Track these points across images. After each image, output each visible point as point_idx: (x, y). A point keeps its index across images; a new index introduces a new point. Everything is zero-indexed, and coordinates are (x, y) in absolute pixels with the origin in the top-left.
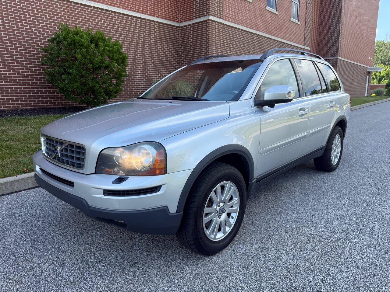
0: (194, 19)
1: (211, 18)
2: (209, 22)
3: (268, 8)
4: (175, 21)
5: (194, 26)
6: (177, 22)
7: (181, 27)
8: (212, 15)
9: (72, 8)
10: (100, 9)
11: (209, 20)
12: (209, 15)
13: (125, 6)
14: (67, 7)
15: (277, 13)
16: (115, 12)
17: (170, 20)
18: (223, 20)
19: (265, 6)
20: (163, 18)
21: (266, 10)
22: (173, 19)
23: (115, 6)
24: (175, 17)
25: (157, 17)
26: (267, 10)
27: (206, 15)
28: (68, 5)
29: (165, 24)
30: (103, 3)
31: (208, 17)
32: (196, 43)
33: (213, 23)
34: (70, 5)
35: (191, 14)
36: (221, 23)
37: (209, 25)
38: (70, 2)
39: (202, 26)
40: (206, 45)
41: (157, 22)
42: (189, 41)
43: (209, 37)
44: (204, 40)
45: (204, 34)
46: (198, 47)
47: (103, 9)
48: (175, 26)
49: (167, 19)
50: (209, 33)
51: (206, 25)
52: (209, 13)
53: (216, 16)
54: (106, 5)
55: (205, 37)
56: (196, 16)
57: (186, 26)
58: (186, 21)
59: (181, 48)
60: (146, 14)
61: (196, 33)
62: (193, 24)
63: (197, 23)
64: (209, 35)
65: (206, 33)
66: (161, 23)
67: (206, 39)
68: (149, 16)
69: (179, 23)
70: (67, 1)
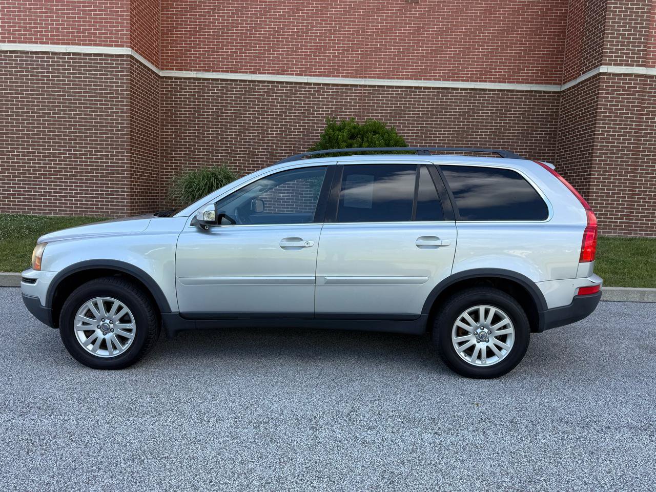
0: (580, 75)
1: (603, 69)
2: (600, 78)
4: (551, 84)
5: (579, 88)
6: (555, 84)
7: (564, 91)
8: (610, 64)
9: (366, 93)
10: (407, 87)
11: (600, 74)
12: (601, 65)
14: (359, 93)
16: (430, 88)
17: (541, 83)
18: (645, 68)
22: (547, 80)
23: (430, 80)
24: (551, 77)
25: (509, 82)
27: (597, 66)
28: (361, 90)
29: (527, 91)
30: (412, 79)
31: (599, 69)
32: (579, 118)
33: (610, 79)
34: (364, 90)
35: (577, 67)
36: (637, 75)
37: (599, 83)
38: (365, 86)
39: (590, 87)
40: (592, 121)
41: (508, 91)
42: (571, 115)
43: (597, 105)
44: (590, 111)
45: (592, 100)
46: (581, 124)
47: (411, 87)
48: (549, 92)
49: (532, 83)
50: (598, 98)
51: (595, 84)
52: (601, 60)
53: (621, 65)
54: (415, 81)
55: (591, 107)
56: (583, 70)
57: (569, 89)
58: (570, 80)
59: (560, 128)
60: (486, 81)
61: (580, 101)
62: (579, 84)
63: (583, 82)
64: (597, 101)
65: (594, 99)
66: (518, 91)
67: (593, 110)
68: (493, 84)
69: (560, 86)
70: (361, 86)
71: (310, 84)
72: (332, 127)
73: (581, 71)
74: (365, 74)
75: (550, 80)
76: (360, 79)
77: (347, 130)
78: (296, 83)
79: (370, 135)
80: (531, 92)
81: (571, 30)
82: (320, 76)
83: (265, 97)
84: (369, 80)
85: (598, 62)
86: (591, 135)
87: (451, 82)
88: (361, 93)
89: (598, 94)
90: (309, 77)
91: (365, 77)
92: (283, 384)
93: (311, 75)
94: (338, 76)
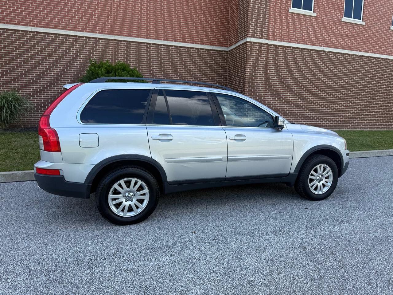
0: (237, 42)
1: (249, 39)
2: (247, 45)
3: (345, 19)
4: (222, 46)
5: (237, 49)
6: (225, 46)
7: (229, 51)
8: (251, 37)
9: (115, 45)
10: (142, 43)
11: (247, 42)
12: (247, 37)
13: (167, 38)
14: (111, 44)
15: (364, 23)
16: (156, 44)
17: (218, 46)
18: (268, 40)
19: (341, 18)
20: (208, 45)
21: (342, 22)
22: (221, 44)
23: (156, 39)
24: (223, 42)
25: (201, 44)
26: (344, 22)
27: (245, 38)
28: (112, 43)
29: (211, 50)
30: (144, 38)
31: (247, 39)
32: (238, 66)
33: (252, 45)
34: (114, 43)
35: (236, 37)
36: (265, 44)
37: (247, 47)
38: (115, 40)
39: (242, 49)
40: (244, 68)
41: (201, 49)
42: (234, 64)
43: (246, 59)
44: (243, 62)
45: (243, 56)
46: (239, 70)
47: (144, 43)
48: (222, 51)
49: (213, 45)
50: (246, 55)
51: (245, 47)
52: (247, 34)
53: (257, 38)
54: (147, 39)
55: (243, 60)
56: (239, 39)
57: (232, 50)
58: (232, 45)
59: (228, 72)
60: (188, 43)
61: (238, 56)
62: (237, 47)
63: (239, 46)
64: (246, 57)
65: (245, 56)
66: (206, 49)
67: (245, 62)
68: (192, 44)
69: (227, 48)
70: (112, 40)
71: (76, 36)
72: (94, 65)
73: (237, 40)
74: (114, 32)
75: (222, 44)
76: (111, 36)
77: (104, 68)
78: (66, 35)
79: (120, 71)
80: (213, 50)
81: (231, 16)
82: (83, 31)
83: (43, 43)
84: (117, 36)
85: (246, 35)
86: (244, 76)
87: (168, 42)
88: (112, 45)
89: (247, 53)
90: (75, 32)
91: (115, 35)
92: (67, 242)
93: (76, 31)
94: (96, 33)
